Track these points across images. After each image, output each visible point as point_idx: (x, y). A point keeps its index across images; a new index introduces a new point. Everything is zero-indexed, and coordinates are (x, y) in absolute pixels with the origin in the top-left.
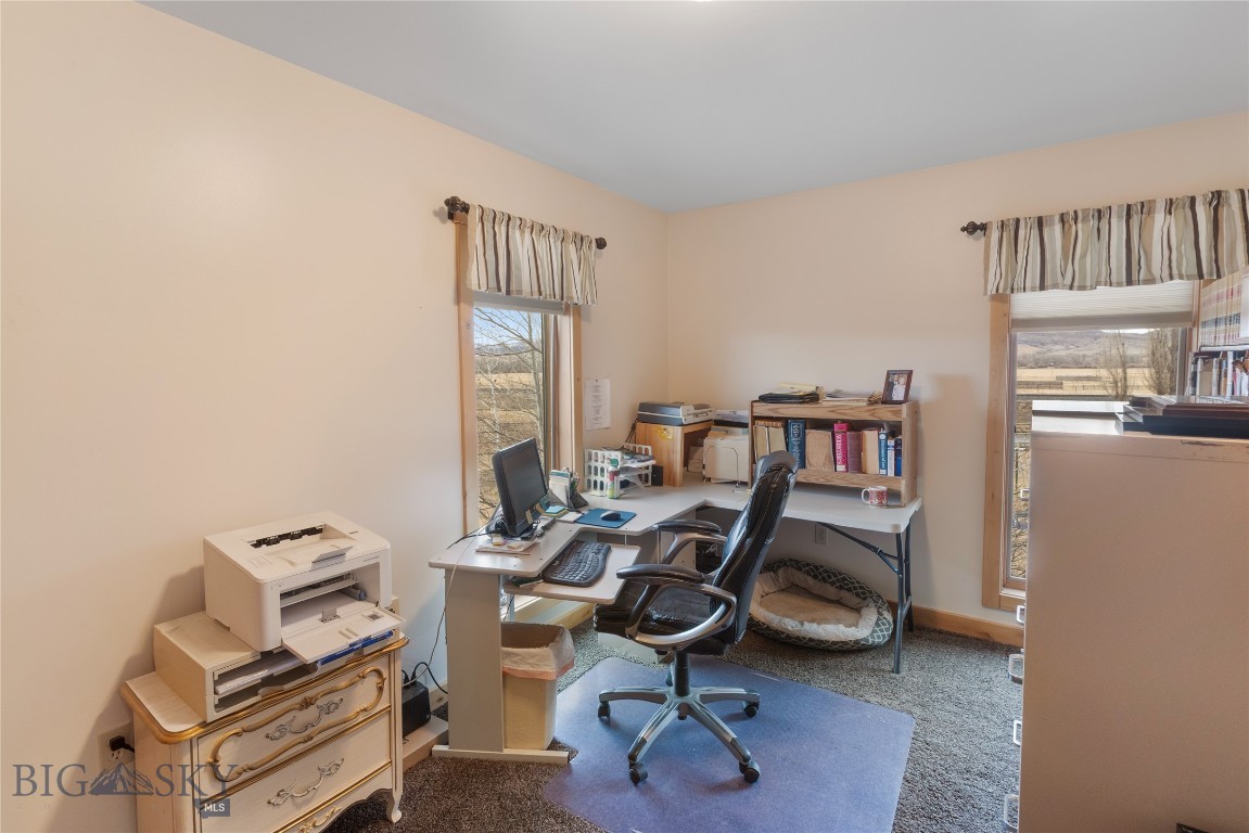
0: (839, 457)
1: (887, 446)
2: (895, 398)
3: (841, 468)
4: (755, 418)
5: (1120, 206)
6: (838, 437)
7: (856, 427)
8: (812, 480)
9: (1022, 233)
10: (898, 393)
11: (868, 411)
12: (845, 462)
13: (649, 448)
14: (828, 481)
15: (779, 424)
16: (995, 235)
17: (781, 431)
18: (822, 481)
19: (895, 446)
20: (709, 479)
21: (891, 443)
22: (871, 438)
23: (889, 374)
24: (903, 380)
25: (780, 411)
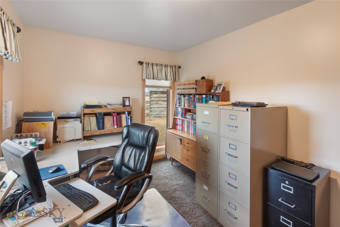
0: (115, 124)
1: (128, 118)
2: (126, 105)
3: (116, 127)
4: (84, 114)
5: (164, 65)
6: (115, 118)
7: (119, 114)
8: (107, 132)
9: (149, 66)
10: (127, 103)
11: (124, 109)
12: (117, 125)
13: (38, 134)
14: (112, 132)
15: (94, 115)
16: (145, 65)
17: (95, 118)
18: (110, 132)
19: (130, 118)
20: (60, 142)
21: (129, 117)
22: (124, 117)
23: (123, 98)
24: (128, 100)
25: (95, 111)
